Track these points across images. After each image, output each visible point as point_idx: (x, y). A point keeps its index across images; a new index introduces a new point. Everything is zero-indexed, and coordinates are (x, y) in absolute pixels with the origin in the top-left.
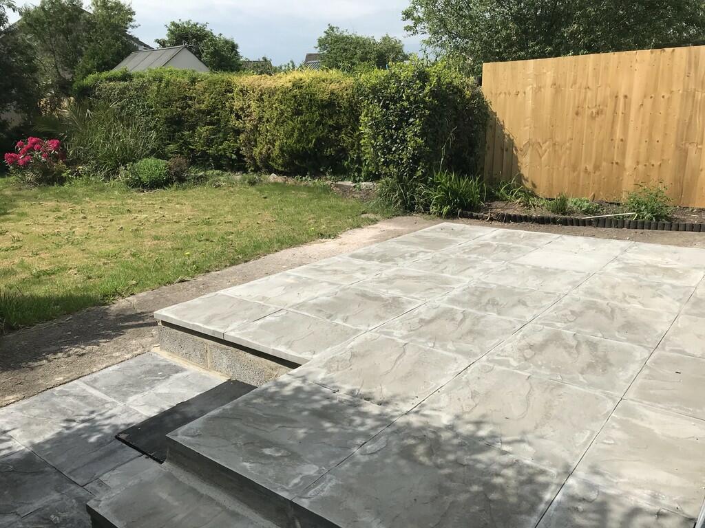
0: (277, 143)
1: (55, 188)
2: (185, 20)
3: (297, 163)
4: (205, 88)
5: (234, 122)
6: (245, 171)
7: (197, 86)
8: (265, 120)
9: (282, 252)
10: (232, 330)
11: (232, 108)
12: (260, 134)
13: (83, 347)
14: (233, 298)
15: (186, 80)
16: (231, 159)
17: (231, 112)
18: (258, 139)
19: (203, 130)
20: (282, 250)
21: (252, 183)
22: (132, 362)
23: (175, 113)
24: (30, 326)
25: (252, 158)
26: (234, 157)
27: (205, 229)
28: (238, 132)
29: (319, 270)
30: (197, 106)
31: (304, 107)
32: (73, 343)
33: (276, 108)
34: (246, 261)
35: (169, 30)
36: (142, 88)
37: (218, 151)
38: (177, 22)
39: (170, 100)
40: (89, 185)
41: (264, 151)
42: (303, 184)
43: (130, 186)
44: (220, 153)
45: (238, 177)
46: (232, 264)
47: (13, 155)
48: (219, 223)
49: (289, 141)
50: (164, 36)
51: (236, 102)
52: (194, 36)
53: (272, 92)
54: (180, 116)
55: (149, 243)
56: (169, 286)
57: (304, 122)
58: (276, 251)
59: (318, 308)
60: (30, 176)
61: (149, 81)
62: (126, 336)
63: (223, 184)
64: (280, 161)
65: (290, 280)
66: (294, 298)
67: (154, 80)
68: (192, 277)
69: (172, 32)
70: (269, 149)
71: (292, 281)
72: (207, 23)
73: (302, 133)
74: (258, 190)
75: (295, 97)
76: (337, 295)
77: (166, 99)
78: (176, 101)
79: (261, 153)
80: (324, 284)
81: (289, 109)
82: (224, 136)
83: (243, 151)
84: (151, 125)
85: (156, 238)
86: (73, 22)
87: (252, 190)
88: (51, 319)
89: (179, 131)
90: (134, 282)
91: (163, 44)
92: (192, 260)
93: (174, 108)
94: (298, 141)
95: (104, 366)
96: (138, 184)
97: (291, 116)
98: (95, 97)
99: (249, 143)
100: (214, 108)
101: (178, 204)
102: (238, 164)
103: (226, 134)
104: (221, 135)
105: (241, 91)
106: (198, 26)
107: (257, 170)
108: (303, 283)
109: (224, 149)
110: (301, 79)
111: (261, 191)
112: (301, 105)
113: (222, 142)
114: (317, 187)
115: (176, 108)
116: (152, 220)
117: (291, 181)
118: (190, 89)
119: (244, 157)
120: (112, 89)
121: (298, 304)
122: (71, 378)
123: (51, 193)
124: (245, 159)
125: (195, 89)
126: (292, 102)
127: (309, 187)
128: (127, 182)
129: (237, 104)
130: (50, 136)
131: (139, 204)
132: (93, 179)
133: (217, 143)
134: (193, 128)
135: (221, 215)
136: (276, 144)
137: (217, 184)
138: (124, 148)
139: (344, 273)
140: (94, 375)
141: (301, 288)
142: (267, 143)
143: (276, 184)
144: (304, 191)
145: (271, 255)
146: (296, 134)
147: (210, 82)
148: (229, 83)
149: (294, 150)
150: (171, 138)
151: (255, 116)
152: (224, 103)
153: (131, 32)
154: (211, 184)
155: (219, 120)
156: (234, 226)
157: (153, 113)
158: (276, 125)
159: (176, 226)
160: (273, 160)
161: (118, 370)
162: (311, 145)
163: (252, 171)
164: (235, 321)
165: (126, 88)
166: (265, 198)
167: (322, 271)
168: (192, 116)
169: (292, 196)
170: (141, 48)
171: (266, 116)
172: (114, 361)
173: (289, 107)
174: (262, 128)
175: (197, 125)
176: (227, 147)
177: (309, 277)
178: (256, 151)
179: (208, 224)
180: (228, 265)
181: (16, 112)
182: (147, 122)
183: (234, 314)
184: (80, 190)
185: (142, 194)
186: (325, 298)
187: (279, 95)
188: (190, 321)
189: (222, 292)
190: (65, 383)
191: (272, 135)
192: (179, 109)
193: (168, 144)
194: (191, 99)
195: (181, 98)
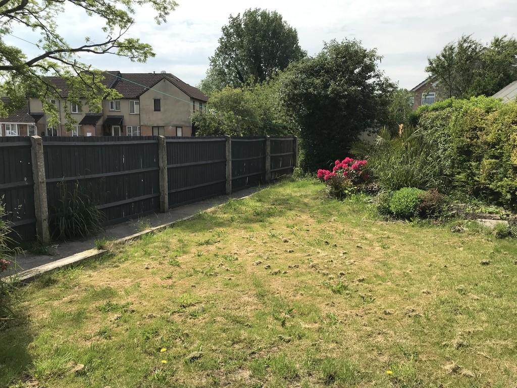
4: (495, 119)
7: (490, 116)
15: (483, 110)
17: (514, 146)
19: (487, 163)
23: (465, 143)
26: (509, 196)
28: (516, 170)
30: (485, 137)
36: (447, 117)
37: (497, 188)
39: (463, 130)
43: (381, 212)
44: (498, 190)
60: (328, 189)
63: (466, 229)
67: (456, 110)
77: (460, 129)
78: (467, 131)
82: (504, 171)
84: (448, 153)
89: (469, 161)
103: (506, 170)
104: (502, 170)
109: (502, 186)
113: (502, 178)
115: (466, 139)
118: (482, 119)
125: (487, 120)
128: (379, 209)
133: (497, 179)
147: (502, 112)
150: (461, 167)
154: (451, 227)
155: (502, 154)
168: (479, 147)
175: (483, 156)
176: (505, 184)
182: (445, 149)
192: (469, 140)
193: (459, 173)
194: (481, 129)
195: (471, 128)
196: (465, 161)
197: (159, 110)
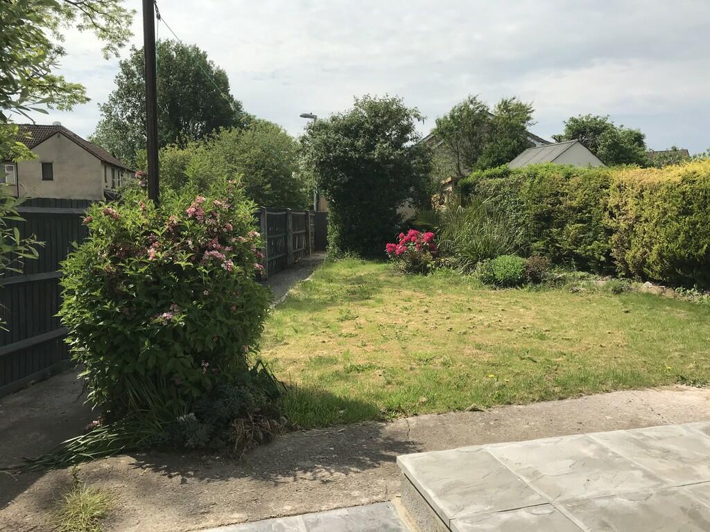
0: (656, 247)
1: (419, 278)
2: (584, 114)
3: (679, 272)
4: (579, 184)
5: (607, 222)
6: (615, 275)
7: (572, 181)
8: (643, 219)
9: (615, 394)
10: (462, 519)
11: (606, 205)
12: (635, 235)
13: (333, 471)
14: (496, 460)
15: (561, 176)
16: (599, 261)
17: (605, 209)
18: (632, 241)
19: (572, 228)
20: (616, 390)
21: (618, 291)
22: (363, 510)
23: (545, 210)
24: (306, 430)
25: (623, 261)
26: (603, 258)
27: (536, 343)
28: (610, 232)
29: (642, 444)
30: (569, 202)
31: (695, 205)
32: (328, 462)
33: (658, 206)
34: (561, 399)
35: (567, 125)
36: (517, 184)
37: (586, 252)
38: (577, 117)
39: (541, 196)
40: (448, 277)
41: (638, 254)
42: (686, 298)
43: (484, 282)
44: (587, 254)
45: (601, 282)
46: (542, 399)
47: (393, 245)
48: (554, 339)
49: (672, 246)
50: (562, 131)
51: (611, 199)
52: (591, 130)
53: (655, 189)
54: (549, 212)
55: (469, 351)
56: (459, 413)
57: (694, 224)
58: (608, 391)
59: (605, 519)
60: (402, 265)
61: (524, 177)
62: (379, 470)
63: (582, 289)
64: (658, 268)
65: (588, 452)
66: (577, 489)
67: (529, 176)
68: (488, 407)
69: (570, 127)
70: (645, 253)
71: (591, 454)
72: (608, 116)
73: (691, 237)
74: (621, 301)
75: (684, 193)
76: (648, 502)
77: (537, 195)
78: (547, 197)
79: (634, 257)
80: (638, 474)
81: (674, 208)
82: (594, 235)
83: (614, 252)
84: (520, 221)
85: (479, 347)
86: (478, 126)
87: (615, 300)
88: (327, 426)
89: (548, 228)
90: (424, 399)
91: (559, 139)
92: (500, 382)
93: (544, 205)
94: (684, 246)
95: (335, 506)
96: (491, 281)
97: (677, 216)
98: (475, 193)
99: (622, 245)
100: (586, 205)
101: (523, 307)
102: (607, 267)
103: (596, 233)
104: (591, 234)
105: (619, 187)
106: (598, 119)
107: (629, 275)
108: (606, 462)
109: (593, 250)
110: (694, 173)
111: (625, 303)
112: (691, 203)
113: (592, 242)
114: (704, 305)
115: (546, 205)
116: (486, 324)
117: (669, 293)
118: (563, 185)
119: (615, 259)
120: (490, 186)
121: (578, 501)
122: (298, 511)
123: (414, 281)
124: (616, 262)
125: (569, 185)
126: (680, 199)
127: (693, 305)
128: (482, 278)
129: (612, 202)
130: (428, 229)
131: (485, 302)
132: (453, 271)
133: (586, 243)
134: (561, 225)
135: (562, 328)
136: (654, 248)
137: (575, 288)
138: (487, 243)
139: (680, 459)
140: (320, 515)
141: (597, 471)
142: (643, 247)
143: (648, 295)
144: (684, 308)
145: (598, 395)
146: (681, 237)
147: (585, 177)
148: (606, 179)
149: (677, 256)
150: (539, 235)
151: (632, 214)
152: (598, 200)
153: (530, 129)
154: (568, 289)
155: (591, 218)
156: (571, 346)
157: (524, 209)
158: (656, 226)
159: (507, 335)
160: (649, 267)
161: (343, 518)
162: (702, 252)
163: (623, 276)
164: (475, 504)
165: (502, 184)
166: (627, 312)
167: (646, 447)
168: (562, 212)
169: (663, 314)
170: (538, 144)
171: (646, 214)
172: (348, 502)
173: (674, 205)
174: (638, 228)
175: (566, 222)
176: (596, 247)
177: (620, 453)
178: (629, 255)
179: (542, 337)
180: (537, 399)
181: (409, 206)
182: (517, 218)
183: (481, 490)
184: (439, 282)
185: (493, 292)
186: (625, 502)
187: (663, 191)
188: (426, 483)
189: (488, 448)
190: (289, 516)
191: (650, 237)
192: (549, 206)
193: (535, 241)
194: (563, 195)
195: (553, 194)
196: (543, 228)
197: (52, 179)
